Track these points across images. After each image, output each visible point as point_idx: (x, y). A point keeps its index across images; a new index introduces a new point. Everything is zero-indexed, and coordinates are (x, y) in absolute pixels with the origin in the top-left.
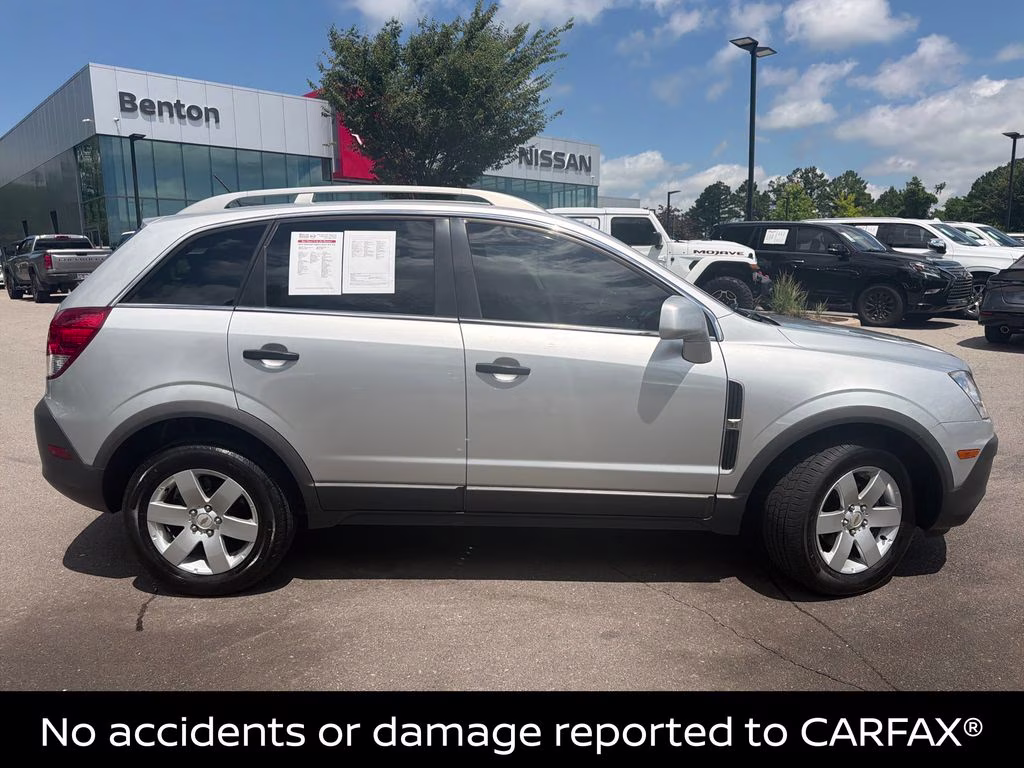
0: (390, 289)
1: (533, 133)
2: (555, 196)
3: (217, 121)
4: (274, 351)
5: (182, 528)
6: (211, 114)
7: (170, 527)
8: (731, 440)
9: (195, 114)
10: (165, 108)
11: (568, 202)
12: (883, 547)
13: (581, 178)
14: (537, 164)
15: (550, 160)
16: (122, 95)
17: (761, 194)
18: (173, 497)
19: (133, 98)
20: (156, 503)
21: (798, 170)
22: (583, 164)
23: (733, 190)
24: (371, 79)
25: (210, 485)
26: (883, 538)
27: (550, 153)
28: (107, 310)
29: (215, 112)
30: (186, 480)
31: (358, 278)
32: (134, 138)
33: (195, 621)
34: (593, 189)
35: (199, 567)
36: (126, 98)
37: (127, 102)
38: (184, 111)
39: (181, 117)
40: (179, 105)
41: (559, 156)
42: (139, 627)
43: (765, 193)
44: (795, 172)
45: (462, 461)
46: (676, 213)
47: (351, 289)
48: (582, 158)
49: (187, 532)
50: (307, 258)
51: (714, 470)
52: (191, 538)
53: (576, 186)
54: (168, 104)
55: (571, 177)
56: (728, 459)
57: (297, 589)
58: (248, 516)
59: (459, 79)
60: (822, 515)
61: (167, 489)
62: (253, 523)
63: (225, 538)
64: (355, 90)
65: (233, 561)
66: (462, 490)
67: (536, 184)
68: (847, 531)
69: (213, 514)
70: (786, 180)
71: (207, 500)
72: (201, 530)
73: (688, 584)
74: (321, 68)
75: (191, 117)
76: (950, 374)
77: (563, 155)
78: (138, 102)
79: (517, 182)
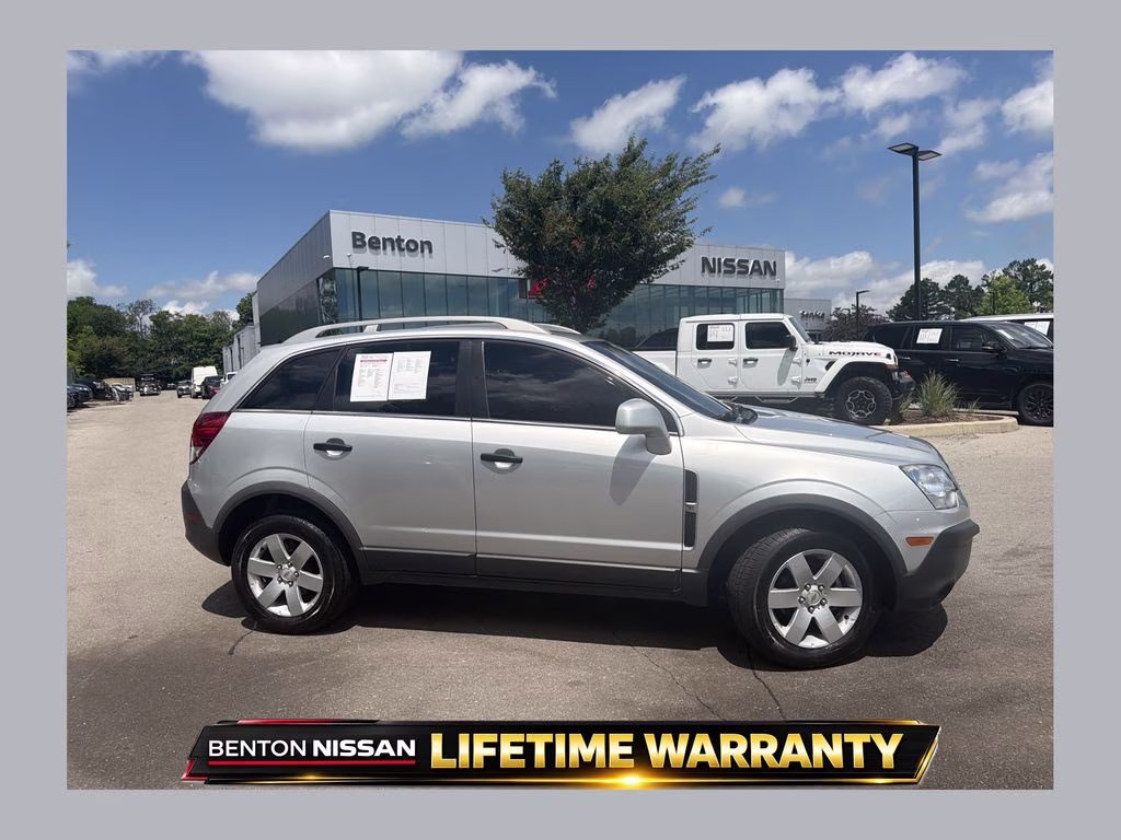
0: (423, 396)
1: (683, 250)
2: (740, 300)
3: (431, 251)
4: (336, 444)
5: (271, 579)
6: (426, 246)
7: (265, 578)
8: (690, 520)
9: (413, 247)
10: (388, 243)
11: (753, 306)
12: (845, 626)
13: (766, 282)
14: (719, 271)
15: (733, 267)
16: (354, 234)
17: (974, 288)
18: (266, 555)
19: (363, 236)
20: (254, 558)
21: (1015, 262)
22: (769, 269)
23: (942, 287)
24: (532, 213)
25: (291, 546)
26: (847, 618)
27: (733, 260)
28: (228, 414)
29: (429, 243)
30: (274, 542)
31: (400, 388)
32: (360, 270)
33: (270, 650)
34: (778, 292)
35: (282, 611)
36: (358, 237)
37: (358, 240)
38: (403, 245)
39: (401, 250)
40: (399, 240)
41: (743, 263)
42: (231, 653)
43: (978, 289)
44: (1011, 265)
45: (472, 533)
46: (870, 312)
47: (394, 397)
48: (767, 264)
49: (275, 581)
50: (366, 374)
51: (678, 547)
52: (278, 587)
53: (762, 290)
54: (391, 240)
55: (755, 282)
56: (689, 539)
57: (356, 633)
58: (317, 572)
59: (609, 209)
60: (773, 591)
61: (262, 549)
62: (319, 577)
63: (300, 588)
64: (519, 224)
65: (305, 607)
66: (474, 556)
67: (719, 291)
68: (805, 609)
69: (293, 569)
70: (1002, 273)
71: (289, 558)
72: (285, 582)
73: (669, 650)
74: (494, 206)
75: (409, 250)
76: (901, 468)
77: (747, 261)
78: (367, 240)
79: (700, 290)
